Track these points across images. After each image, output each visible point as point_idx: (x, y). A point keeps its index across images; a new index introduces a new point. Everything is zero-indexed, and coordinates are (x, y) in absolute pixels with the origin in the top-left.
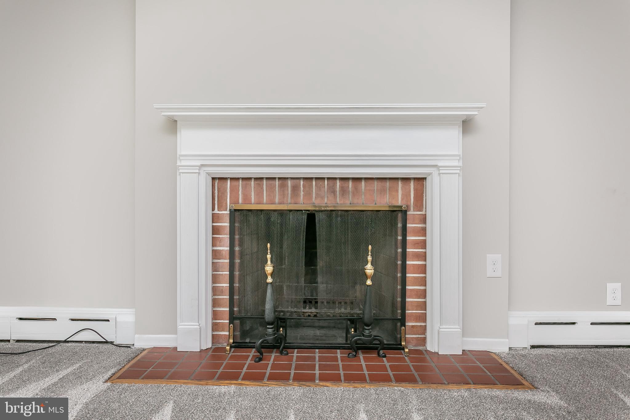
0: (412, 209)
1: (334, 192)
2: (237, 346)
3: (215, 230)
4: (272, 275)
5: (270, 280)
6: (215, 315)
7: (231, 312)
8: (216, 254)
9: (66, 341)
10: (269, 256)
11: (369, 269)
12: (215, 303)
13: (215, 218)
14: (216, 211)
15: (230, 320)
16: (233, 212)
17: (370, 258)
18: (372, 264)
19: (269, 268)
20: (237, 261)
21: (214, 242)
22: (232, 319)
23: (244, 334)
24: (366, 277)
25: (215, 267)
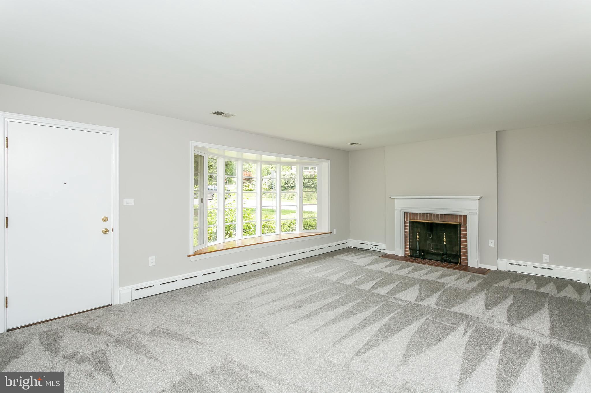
0: (463, 223)
1: (438, 218)
2: (411, 256)
3: (405, 226)
4: (418, 238)
5: (418, 240)
6: (405, 248)
7: (409, 247)
8: (405, 232)
9: (369, 250)
10: (418, 234)
11: (445, 240)
12: (405, 245)
13: (405, 223)
14: (405, 221)
15: (409, 249)
16: (410, 222)
17: (445, 237)
18: (446, 238)
19: (418, 237)
20: (411, 234)
21: (405, 229)
22: (410, 249)
23: (413, 254)
24: (444, 242)
25: (405, 235)
